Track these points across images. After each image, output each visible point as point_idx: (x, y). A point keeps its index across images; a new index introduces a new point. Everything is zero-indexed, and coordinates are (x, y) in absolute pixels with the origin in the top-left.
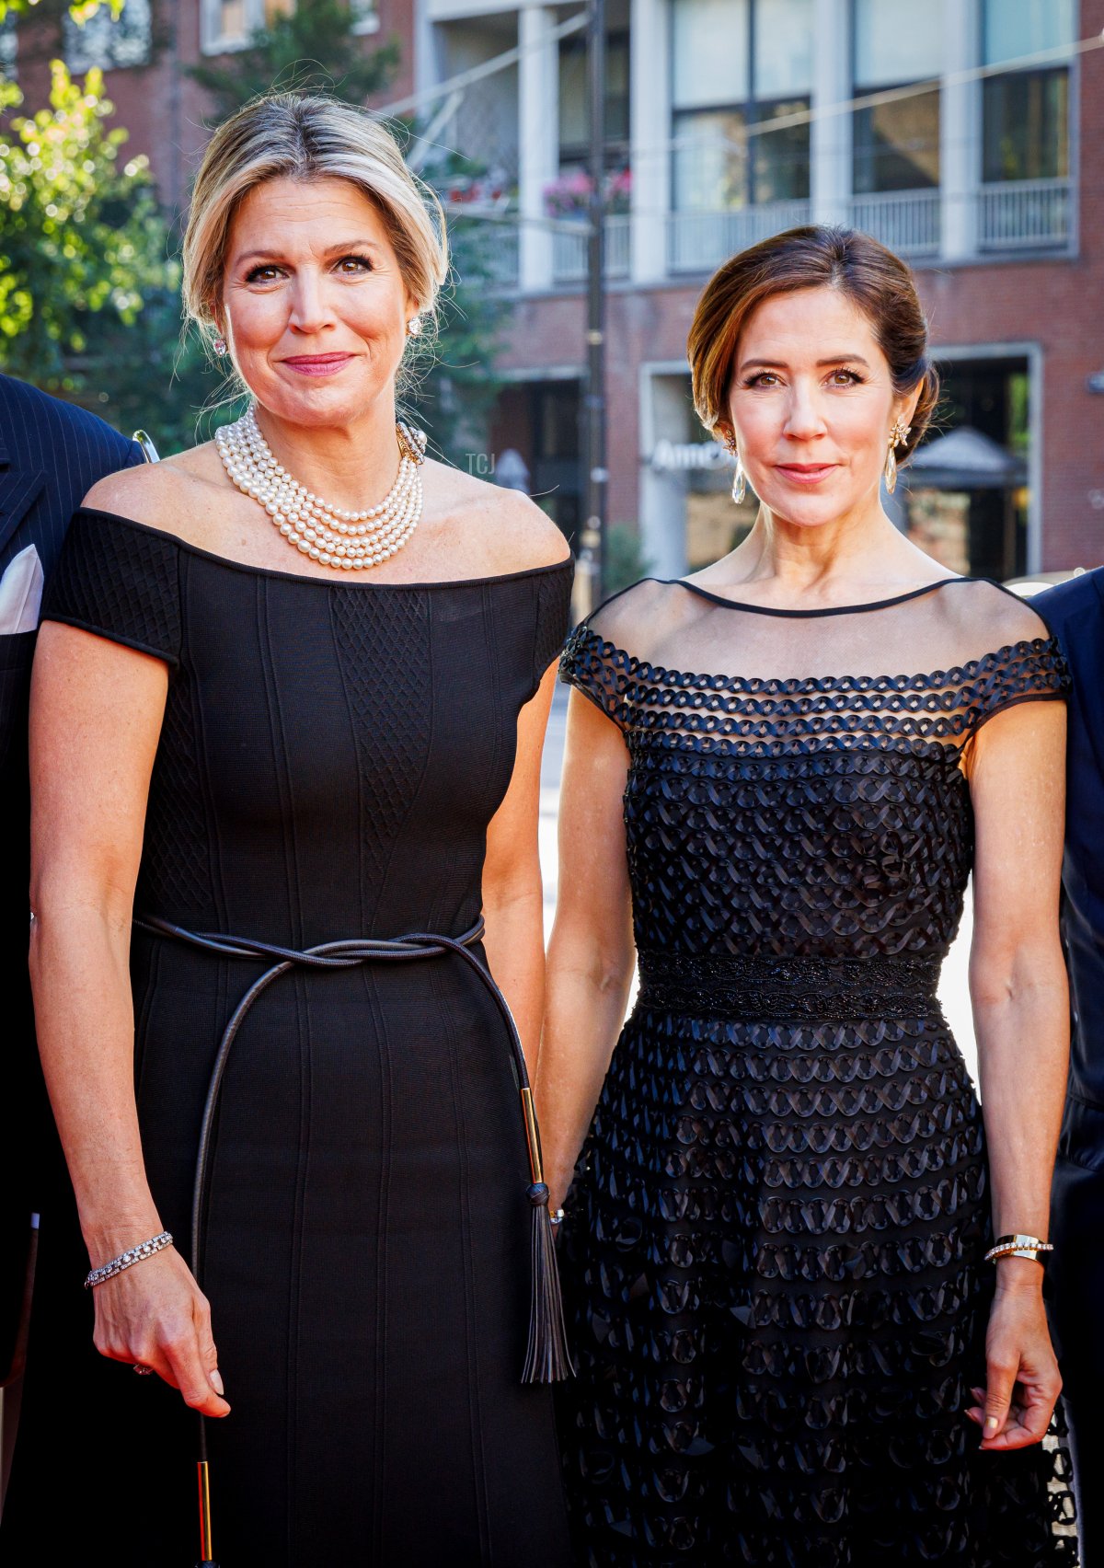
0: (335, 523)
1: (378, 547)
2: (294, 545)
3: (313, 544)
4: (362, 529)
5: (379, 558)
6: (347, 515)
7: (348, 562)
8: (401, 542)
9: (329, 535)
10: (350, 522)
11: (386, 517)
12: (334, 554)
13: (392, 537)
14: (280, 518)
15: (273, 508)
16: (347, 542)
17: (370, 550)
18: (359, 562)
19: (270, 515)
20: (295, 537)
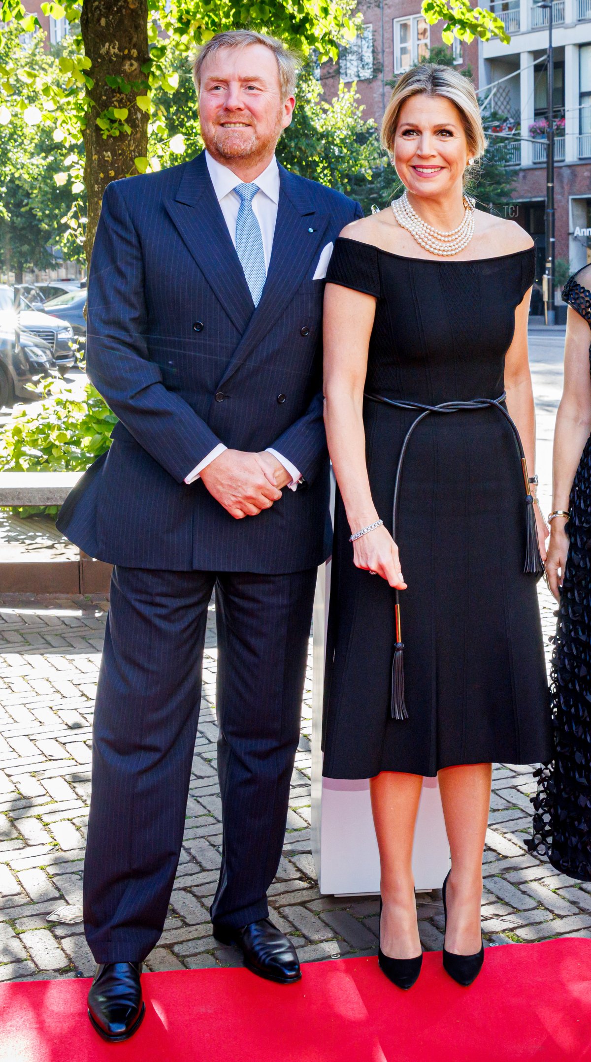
0: (439, 237)
1: (457, 246)
2: (423, 247)
3: (431, 246)
4: (450, 239)
5: (457, 251)
6: (443, 234)
7: (445, 253)
8: (466, 244)
9: (437, 242)
10: (445, 236)
11: (459, 234)
12: (439, 250)
13: (462, 242)
14: (417, 237)
15: (414, 233)
16: (444, 245)
17: (453, 248)
18: (449, 253)
19: (413, 236)
20: (423, 244)
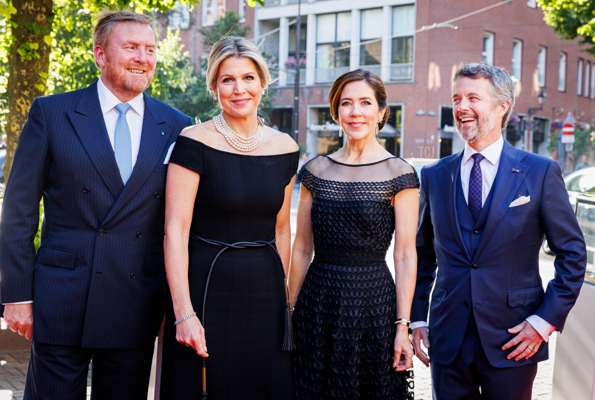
0: (242, 141)
1: (252, 146)
2: (231, 146)
3: (236, 146)
4: (248, 142)
5: (252, 149)
6: (245, 139)
7: (244, 150)
8: (257, 145)
9: (240, 143)
10: (245, 140)
11: (254, 139)
12: (241, 148)
13: (255, 144)
14: (228, 139)
15: (226, 137)
16: (244, 145)
17: (250, 147)
18: (247, 150)
19: (226, 138)
20: (231, 144)
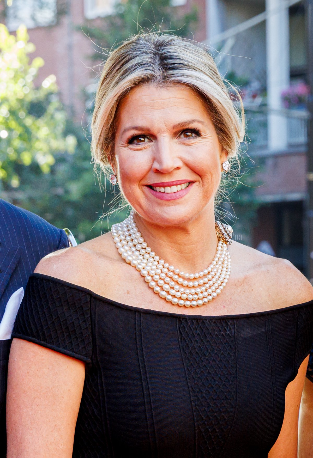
0: (181, 280)
1: (206, 294)
2: (157, 294)
3: (168, 293)
4: (196, 283)
5: (206, 300)
6: (187, 275)
7: (188, 303)
8: (219, 291)
9: (177, 287)
10: (189, 279)
11: (210, 277)
12: (180, 298)
13: (213, 288)
14: (149, 278)
15: (144, 272)
16: (188, 291)
17: (201, 295)
18: (194, 303)
19: (143, 277)
20: (158, 289)
